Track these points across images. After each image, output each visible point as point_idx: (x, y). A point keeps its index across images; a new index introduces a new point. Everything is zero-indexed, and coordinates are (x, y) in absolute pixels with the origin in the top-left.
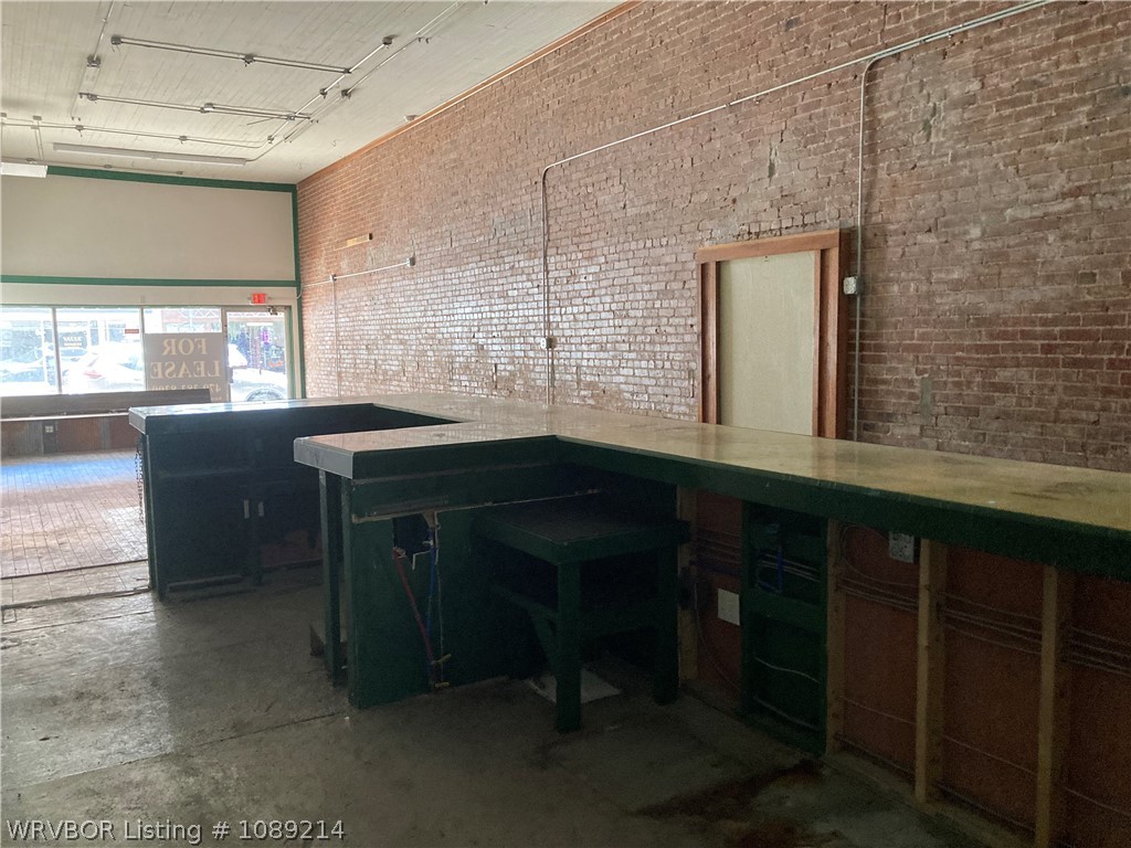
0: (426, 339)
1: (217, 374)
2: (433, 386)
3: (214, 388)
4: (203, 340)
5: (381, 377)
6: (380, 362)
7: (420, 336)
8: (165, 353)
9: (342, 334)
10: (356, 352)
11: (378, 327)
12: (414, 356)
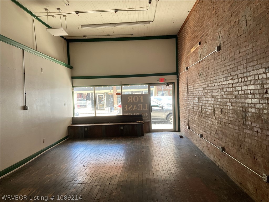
0: (227, 95)
1: (147, 109)
2: (231, 126)
3: (145, 114)
4: (142, 97)
5: (204, 115)
6: (203, 107)
7: (223, 93)
8: (129, 101)
9: (190, 93)
10: (194, 101)
11: (202, 89)
12: (220, 105)
